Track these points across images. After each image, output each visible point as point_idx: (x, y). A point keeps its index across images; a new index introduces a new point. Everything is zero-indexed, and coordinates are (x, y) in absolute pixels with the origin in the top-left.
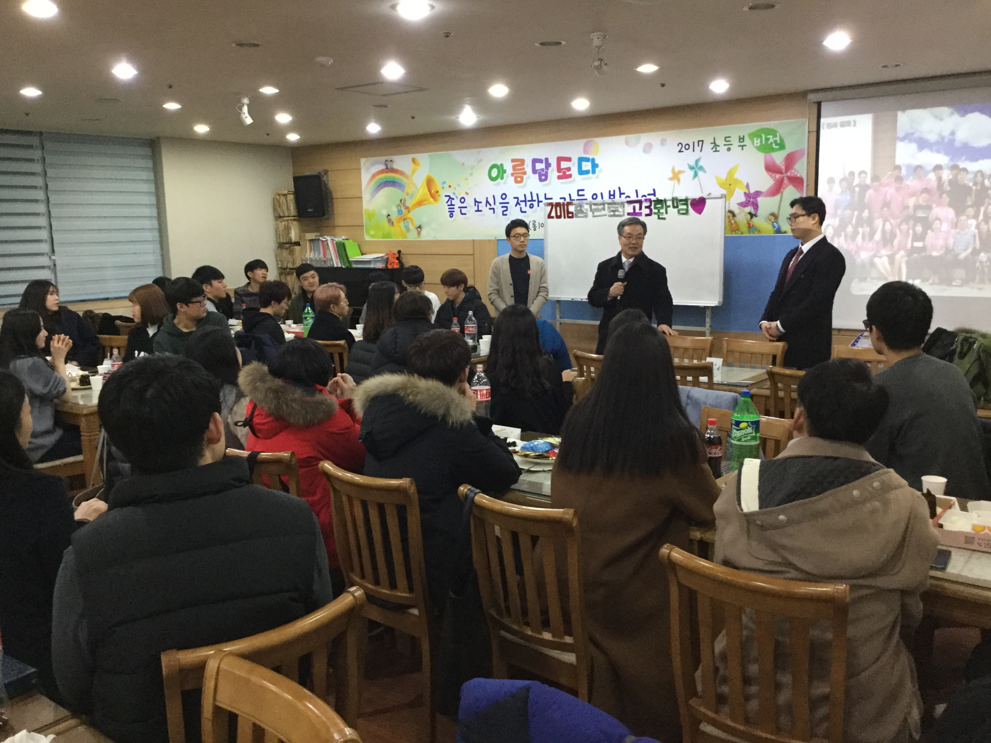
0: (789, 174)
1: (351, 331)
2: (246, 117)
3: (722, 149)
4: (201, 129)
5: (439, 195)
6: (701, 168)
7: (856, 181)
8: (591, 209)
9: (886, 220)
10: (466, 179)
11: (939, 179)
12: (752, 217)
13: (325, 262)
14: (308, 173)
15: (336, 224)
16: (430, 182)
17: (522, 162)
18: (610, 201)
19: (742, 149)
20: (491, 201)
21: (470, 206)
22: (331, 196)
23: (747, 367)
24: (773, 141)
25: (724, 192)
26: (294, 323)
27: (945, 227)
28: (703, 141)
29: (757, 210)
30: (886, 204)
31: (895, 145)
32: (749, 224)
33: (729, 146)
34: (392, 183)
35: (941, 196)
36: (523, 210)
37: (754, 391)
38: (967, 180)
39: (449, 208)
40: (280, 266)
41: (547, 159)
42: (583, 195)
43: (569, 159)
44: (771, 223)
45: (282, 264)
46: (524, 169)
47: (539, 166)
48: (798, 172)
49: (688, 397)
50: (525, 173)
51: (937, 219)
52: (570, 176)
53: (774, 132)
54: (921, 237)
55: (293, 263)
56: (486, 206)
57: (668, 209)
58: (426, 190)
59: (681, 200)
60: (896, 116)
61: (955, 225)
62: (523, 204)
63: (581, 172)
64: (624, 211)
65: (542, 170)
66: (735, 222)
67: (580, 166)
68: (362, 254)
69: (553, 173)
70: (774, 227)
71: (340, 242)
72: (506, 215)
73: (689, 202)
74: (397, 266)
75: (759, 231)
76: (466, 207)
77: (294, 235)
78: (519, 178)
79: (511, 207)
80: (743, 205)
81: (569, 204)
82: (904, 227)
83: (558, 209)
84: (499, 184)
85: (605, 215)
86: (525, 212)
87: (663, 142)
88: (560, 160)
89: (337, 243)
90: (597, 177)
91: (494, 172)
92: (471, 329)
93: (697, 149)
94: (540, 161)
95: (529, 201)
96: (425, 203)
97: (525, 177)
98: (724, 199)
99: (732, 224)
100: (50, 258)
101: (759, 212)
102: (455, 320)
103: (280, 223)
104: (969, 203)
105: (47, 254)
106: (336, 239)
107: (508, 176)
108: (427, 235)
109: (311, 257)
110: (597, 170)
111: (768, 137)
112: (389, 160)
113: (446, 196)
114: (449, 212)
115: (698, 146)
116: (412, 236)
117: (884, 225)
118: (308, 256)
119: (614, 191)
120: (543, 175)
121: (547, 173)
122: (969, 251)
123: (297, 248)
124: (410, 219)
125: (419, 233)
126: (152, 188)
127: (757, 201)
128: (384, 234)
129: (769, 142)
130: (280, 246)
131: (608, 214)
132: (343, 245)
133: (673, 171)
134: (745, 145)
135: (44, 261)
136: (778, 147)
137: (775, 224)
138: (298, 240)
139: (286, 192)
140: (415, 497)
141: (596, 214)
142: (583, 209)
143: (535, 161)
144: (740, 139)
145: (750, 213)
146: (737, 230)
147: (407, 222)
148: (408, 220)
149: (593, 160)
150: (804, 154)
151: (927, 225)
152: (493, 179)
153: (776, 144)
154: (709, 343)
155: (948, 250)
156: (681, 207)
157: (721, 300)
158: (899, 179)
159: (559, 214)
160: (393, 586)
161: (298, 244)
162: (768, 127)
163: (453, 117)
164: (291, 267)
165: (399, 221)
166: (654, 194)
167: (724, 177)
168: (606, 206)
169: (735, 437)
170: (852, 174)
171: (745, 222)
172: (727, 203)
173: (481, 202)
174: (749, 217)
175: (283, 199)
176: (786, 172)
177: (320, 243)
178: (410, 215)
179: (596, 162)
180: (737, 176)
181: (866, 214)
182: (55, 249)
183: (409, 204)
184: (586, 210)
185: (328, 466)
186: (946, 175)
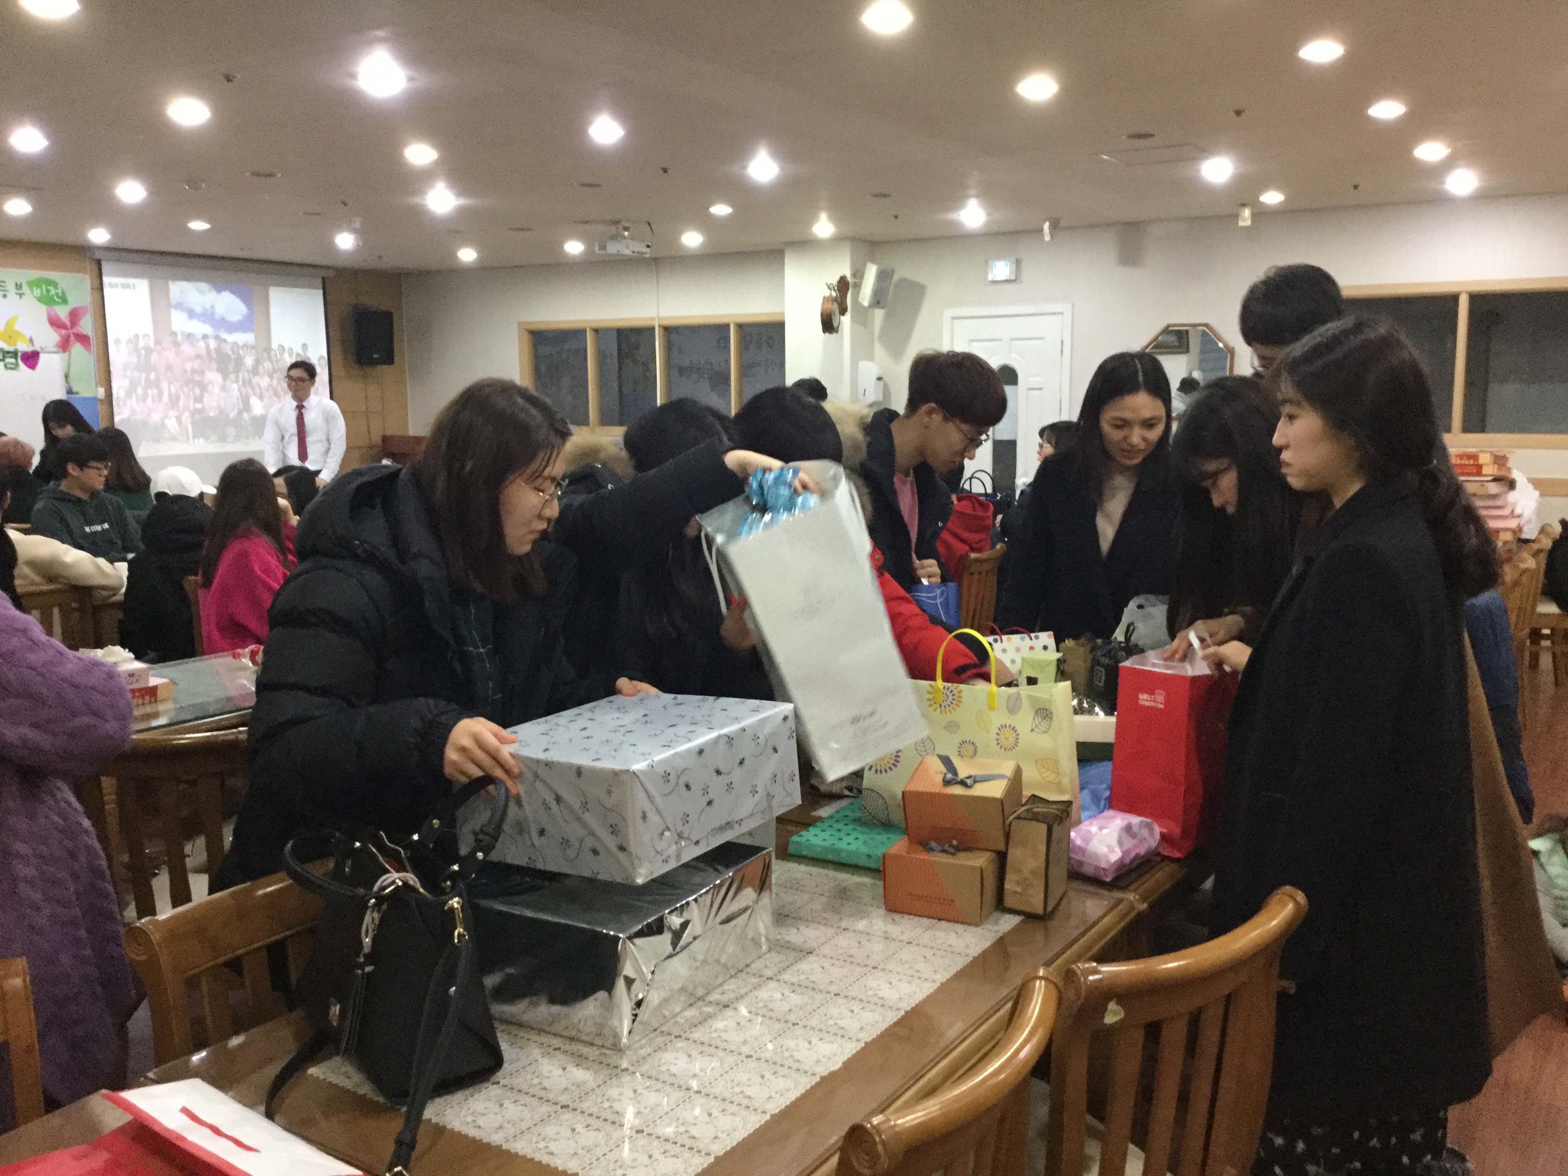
0: (75, 330)
7: (141, 344)
9: (170, 383)
11: (208, 346)
19: (21, 298)
27: (216, 390)
30: (169, 368)
31: (170, 312)
33: (5, 293)
35: (210, 362)
38: (227, 349)
48: (84, 330)
51: (210, 382)
54: (199, 399)
60: (167, 285)
61: (224, 388)
73: (19, 354)
82: (186, 390)
104: (231, 370)
117: (169, 387)
122: (236, 411)
134: (24, 294)
144: (17, 285)
150: (90, 310)
151: (203, 387)
153: (58, 297)
155: (221, 411)
156: (8, 360)
158: (176, 344)
162: (48, 277)
170: (137, 336)
176: (72, 327)
180: (17, 327)
181: (153, 376)
186: (213, 344)
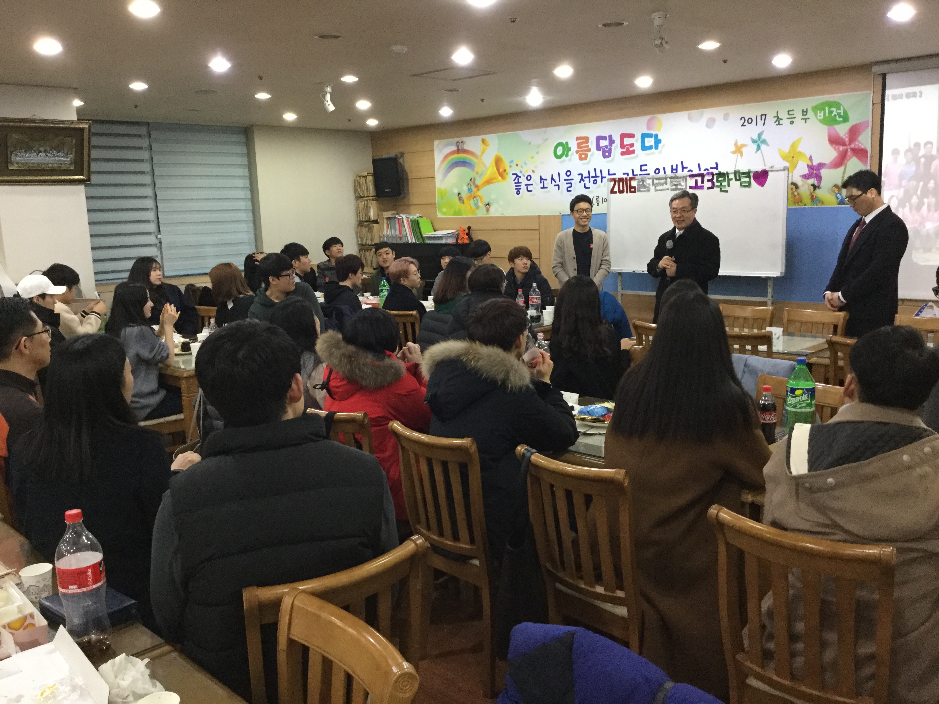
0: (852, 146)
1: (423, 302)
2: (329, 105)
3: (785, 122)
4: (290, 117)
5: (507, 174)
6: (764, 142)
7: (922, 152)
8: (653, 184)
10: (532, 158)
12: (815, 189)
13: (401, 238)
14: (385, 156)
15: (411, 203)
16: (498, 161)
17: (587, 139)
18: (673, 175)
19: (806, 122)
20: (556, 178)
21: (536, 184)
22: (407, 177)
23: (809, 337)
24: (836, 114)
25: (787, 164)
26: (372, 295)
28: (766, 115)
29: (820, 182)
32: (812, 196)
33: (792, 120)
34: (463, 163)
36: (587, 186)
37: (813, 360)
39: (516, 186)
40: (360, 243)
41: (610, 137)
42: (646, 170)
43: (632, 136)
44: (834, 194)
45: (362, 240)
46: (588, 146)
47: (603, 143)
48: (862, 144)
49: (745, 365)
50: (589, 150)
52: (633, 152)
53: (837, 105)
55: (372, 240)
56: (551, 183)
57: (731, 182)
58: (495, 169)
59: (744, 173)
62: (587, 180)
63: (644, 148)
64: (686, 185)
65: (606, 147)
66: (798, 194)
67: (643, 142)
68: (435, 231)
69: (616, 149)
70: (838, 198)
71: (415, 220)
72: (570, 191)
73: (752, 175)
74: (466, 241)
75: (823, 203)
76: (532, 185)
77: (372, 214)
78: (583, 154)
79: (575, 183)
80: (806, 177)
81: (631, 179)
83: (621, 184)
84: (564, 161)
85: (668, 189)
86: (589, 188)
87: (726, 117)
88: (623, 136)
89: (411, 221)
90: (660, 152)
91: (560, 151)
92: (535, 300)
93: (760, 122)
94: (604, 138)
95: (592, 177)
96: (494, 181)
97: (589, 154)
98: (786, 171)
99: (795, 196)
100: (156, 236)
101: (822, 184)
102: (520, 292)
103: (360, 203)
105: (154, 233)
106: (411, 217)
107: (572, 154)
108: (495, 212)
109: (388, 233)
110: (660, 145)
111: (832, 109)
112: (460, 141)
113: (513, 174)
114: (516, 189)
115: (761, 120)
116: (481, 213)
118: (385, 233)
119: (677, 165)
120: (607, 152)
121: (610, 149)
123: (375, 225)
124: (479, 196)
125: (488, 210)
126: (246, 172)
127: (820, 173)
128: (455, 212)
129: (833, 115)
130: (361, 224)
131: (670, 188)
132: (418, 221)
133: (736, 144)
134: (809, 118)
135: (152, 239)
136: (841, 119)
137: (838, 195)
138: (376, 218)
139: (366, 174)
140: (476, 456)
141: (658, 188)
142: (645, 183)
143: (599, 139)
144: (803, 111)
145: (813, 185)
146: (801, 201)
147: (477, 200)
148: (478, 198)
149: (656, 136)
150: (868, 126)
152: (558, 157)
153: (840, 117)
154: (770, 312)
156: (743, 180)
157: (784, 271)
159: (621, 189)
160: (456, 538)
161: (376, 222)
162: (832, 100)
163: (520, 99)
164: (370, 243)
165: (469, 199)
166: (717, 168)
167: (786, 149)
168: (669, 180)
169: (790, 404)
171: (808, 193)
172: (790, 175)
173: (546, 180)
174: (812, 188)
175: (362, 180)
176: (850, 144)
177: (397, 220)
178: (479, 193)
179: (659, 138)
180: (800, 148)
182: (161, 229)
183: (478, 182)
184: (649, 184)
185: (397, 426)
